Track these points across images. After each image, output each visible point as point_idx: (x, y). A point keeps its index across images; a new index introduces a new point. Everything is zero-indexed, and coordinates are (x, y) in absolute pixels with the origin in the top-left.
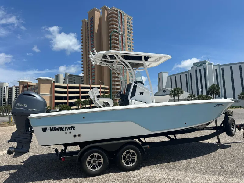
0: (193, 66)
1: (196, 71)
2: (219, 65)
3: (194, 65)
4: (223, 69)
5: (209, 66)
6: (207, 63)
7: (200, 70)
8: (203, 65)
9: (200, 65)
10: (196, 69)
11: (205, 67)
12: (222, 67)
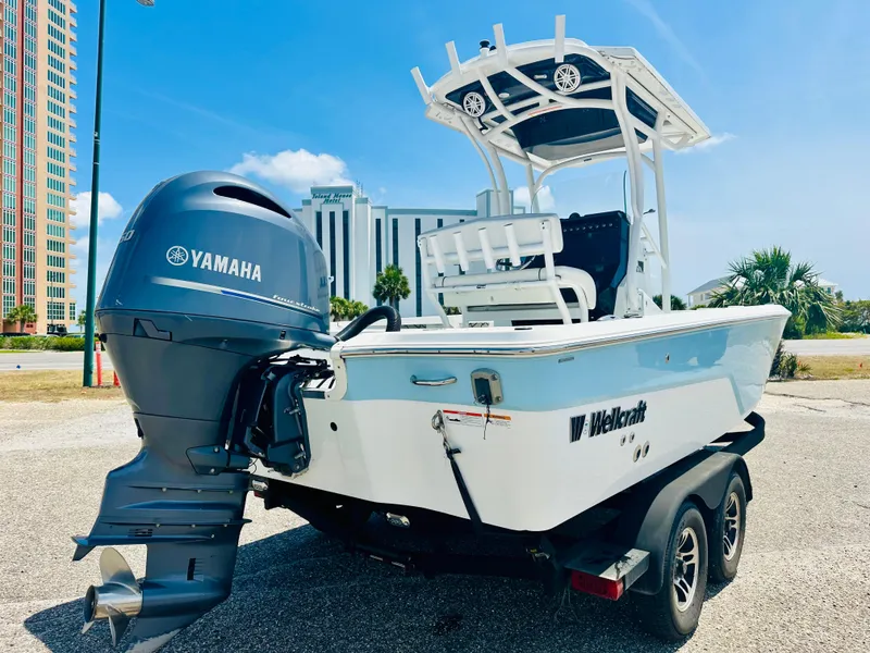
0: (309, 196)
1: (319, 215)
2: (386, 208)
3: (315, 196)
4: (395, 221)
5: (358, 205)
6: (354, 197)
7: (332, 215)
8: (342, 199)
9: (331, 198)
10: (319, 210)
11: (346, 209)
12: (395, 216)
